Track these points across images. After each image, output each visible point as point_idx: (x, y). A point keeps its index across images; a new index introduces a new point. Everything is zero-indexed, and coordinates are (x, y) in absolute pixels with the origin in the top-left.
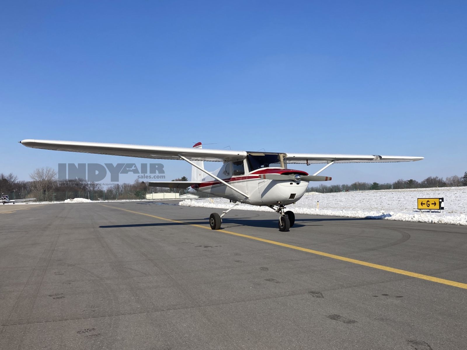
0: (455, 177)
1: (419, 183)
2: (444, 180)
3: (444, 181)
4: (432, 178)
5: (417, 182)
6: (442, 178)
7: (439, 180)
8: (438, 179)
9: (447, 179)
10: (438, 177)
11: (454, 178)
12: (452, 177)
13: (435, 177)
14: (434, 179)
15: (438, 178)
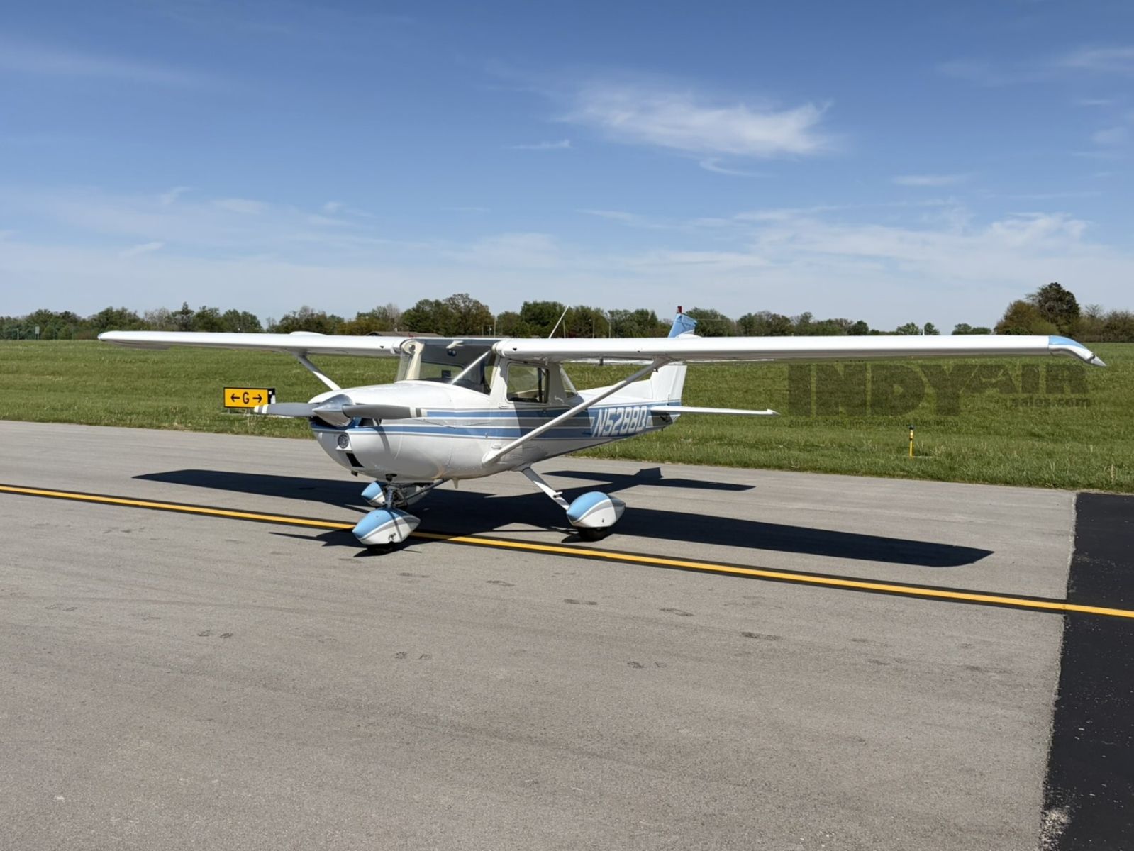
0: (163, 311)
1: (84, 321)
2: (141, 315)
3: (139, 319)
4: (114, 310)
5: (80, 317)
6: (136, 312)
7: (130, 315)
8: (127, 312)
9: (146, 314)
10: (126, 307)
11: (160, 313)
12: (156, 310)
13: (119, 308)
14: (118, 312)
15: (126, 310)
